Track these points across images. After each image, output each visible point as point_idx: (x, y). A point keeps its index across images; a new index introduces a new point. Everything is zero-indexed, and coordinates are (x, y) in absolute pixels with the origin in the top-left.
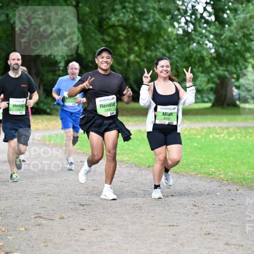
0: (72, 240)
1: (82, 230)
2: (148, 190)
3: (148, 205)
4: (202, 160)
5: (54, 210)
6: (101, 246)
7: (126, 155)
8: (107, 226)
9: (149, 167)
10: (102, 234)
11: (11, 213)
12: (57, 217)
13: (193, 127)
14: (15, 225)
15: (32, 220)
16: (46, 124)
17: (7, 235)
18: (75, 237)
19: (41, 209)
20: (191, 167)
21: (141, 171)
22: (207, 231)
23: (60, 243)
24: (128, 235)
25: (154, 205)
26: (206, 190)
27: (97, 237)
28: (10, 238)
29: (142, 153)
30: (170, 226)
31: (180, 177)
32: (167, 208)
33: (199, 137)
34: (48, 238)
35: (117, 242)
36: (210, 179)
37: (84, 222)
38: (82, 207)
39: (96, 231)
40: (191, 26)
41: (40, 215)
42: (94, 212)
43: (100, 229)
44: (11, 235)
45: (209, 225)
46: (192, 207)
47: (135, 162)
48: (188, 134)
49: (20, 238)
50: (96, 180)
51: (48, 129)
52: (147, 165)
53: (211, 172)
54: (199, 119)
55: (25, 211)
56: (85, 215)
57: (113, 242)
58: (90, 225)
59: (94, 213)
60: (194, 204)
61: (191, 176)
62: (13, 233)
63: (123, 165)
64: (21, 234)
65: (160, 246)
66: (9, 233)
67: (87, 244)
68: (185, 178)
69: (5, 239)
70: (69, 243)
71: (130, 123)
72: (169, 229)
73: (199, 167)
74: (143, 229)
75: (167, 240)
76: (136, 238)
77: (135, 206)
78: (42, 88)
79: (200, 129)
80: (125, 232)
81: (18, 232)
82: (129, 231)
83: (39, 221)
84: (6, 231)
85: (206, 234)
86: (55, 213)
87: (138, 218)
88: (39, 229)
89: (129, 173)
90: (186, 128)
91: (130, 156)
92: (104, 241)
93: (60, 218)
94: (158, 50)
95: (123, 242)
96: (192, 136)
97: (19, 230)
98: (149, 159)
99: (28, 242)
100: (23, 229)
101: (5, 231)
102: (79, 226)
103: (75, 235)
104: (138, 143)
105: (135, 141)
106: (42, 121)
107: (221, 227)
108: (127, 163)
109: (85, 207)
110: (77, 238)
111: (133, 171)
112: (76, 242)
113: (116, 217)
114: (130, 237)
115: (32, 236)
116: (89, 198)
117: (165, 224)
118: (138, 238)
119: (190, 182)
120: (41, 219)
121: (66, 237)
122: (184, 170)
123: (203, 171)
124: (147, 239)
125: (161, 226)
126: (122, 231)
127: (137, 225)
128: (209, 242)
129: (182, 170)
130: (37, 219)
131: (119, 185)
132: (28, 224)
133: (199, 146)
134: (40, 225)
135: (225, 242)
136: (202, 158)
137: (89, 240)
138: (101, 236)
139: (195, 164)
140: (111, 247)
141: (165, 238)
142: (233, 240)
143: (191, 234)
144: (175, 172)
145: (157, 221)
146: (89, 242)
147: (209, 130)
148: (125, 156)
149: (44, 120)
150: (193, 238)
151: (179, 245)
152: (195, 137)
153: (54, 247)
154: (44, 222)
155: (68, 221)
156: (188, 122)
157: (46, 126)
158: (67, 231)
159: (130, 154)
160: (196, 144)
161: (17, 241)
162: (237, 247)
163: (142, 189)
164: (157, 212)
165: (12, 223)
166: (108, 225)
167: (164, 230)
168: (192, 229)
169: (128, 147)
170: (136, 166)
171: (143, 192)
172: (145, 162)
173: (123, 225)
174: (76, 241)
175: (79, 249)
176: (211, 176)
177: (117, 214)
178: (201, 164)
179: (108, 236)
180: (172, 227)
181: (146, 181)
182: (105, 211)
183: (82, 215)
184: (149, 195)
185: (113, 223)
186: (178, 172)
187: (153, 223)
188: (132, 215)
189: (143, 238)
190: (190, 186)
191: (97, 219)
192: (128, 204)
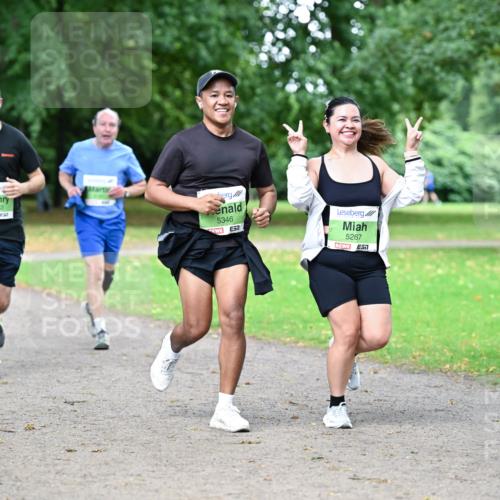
0: (49, 472)
1: (69, 451)
2: (200, 372)
3: (199, 402)
4: (306, 314)
5: (14, 412)
6: (107, 483)
7: (156, 303)
8: (119, 445)
10: (108, 459)
12: (20, 426)
13: (288, 249)
18: (56, 465)
20: (285, 327)
22: (316, 453)
23: (27, 478)
24: (161, 461)
26: (313, 371)
27: (100, 464)
30: (243, 442)
31: (262, 348)
35: (139, 475)
36: (322, 350)
37: (73, 435)
38: (70, 407)
39: (98, 454)
40: (286, 51)
42: (93, 416)
43: (105, 451)
45: (319, 440)
46: (287, 406)
47: (175, 317)
48: (278, 262)
53: (323, 338)
56: (75, 422)
57: (132, 475)
58: (85, 442)
59: (93, 418)
60: (290, 399)
61: (285, 344)
63: (151, 323)
65: (223, 482)
67: (79, 480)
68: (273, 349)
70: (43, 478)
72: (242, 450)
73: (301, 326)
74: (190, 450)
75: (238, 471)
76: (175, 466)
77: (175, 404)
80: (154, 456)
82: (163, 453)
85: (313, 459)
86: (16, 420)
87: (181, 429)
90: (275, 251)
91: (165, 306)
92: (114, 474)
93: (26, 430)
95: (152, 474)
96: (287, 267)
102: (63, 445)
103: (57, 462)
107: (343, 446)
108: (159, 320)
109: (75, 407)
110: (59, 468)
112: (58, 477)
113: (137, 427)
114: (165, 466)
116: (84, 388)
118: (179, 467)
119: (283, 356)
121: (38, 465)
122: (270, 333)
123: (308, 335)
124: (199, 468)
125: (225, 443)
126: (149, 454)
127: (178, 440)
128: (320, 475)
129: (266, 332)
135: (352, 475)
136: (306, 309)
137: (84, 472)
139: (292, 321)
140: (127, 484)
141: (234, 467)
142: (368, 470)
143: (285, 458)
144: (254, 337)
146: (85, 475)
148: (155, 306)
150: (290, 466)
151: (261, 479)
152: (293, 268)
153: (13, 485)
155: (43, 434)
156: (279, 239)
158: (40, 454)
159: (165, 301)
160: (294, 283)
162: (374, 483)
163: (190, 370)
166: (122, 441)
167: (231, 451)
168: (287, 450)
169: (160, 288)
171: (189, 377)
173: (149, 443)
174: (58, 473)
175: (63, 489)
176: (323, 346)
177: (138, 420)
178: (305, 322)
179: (122, 462)
180: (247, 446)
181: (196, 355)
182: (114, 415)
183: (68, 422)
184: (203, 381)
185: (132, 438)
186: (259, 335)
187: (210, 437)
188: (168, 421)
189: (191, 467)
190: (282, 366)
191: (99, 430)
192: (161, 401)
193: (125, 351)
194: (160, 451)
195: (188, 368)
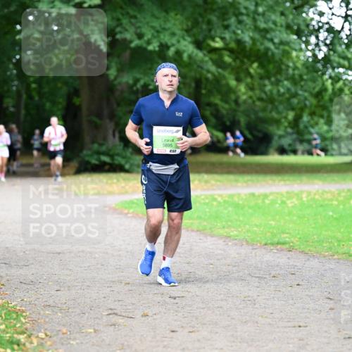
0: (158, 346)
1: (173, 331)
2: (264, 276)
3: (264, 297)
4: (339, 235)
5: (133, 304)
7: (234, 227)
8: (207, 327)
9: (266, 244)
10: (200, 337)
11: (74, 308)
12: (138, 314)
13: (327, 189)
14: (81, 325)
15: (104, 318)
16: (123, 185)
17: (70, 339)
18: (163, 341)
19: (116, 303)
20: (325, 245)
21: (256, 251)
22: (346, 334)
23: (143, 350)
24: (237, 339)
25: (273, 298)
27: (194, 341)
28: (74, 343)
29: (256, 226)
30: (294, 327)
31: (308, 259)
32: (291, 302)
33: (335, 203)
34: (126, 343)
35: (222, 349)
37: (175, 320)
38: (172, 300)
39: (193, 333)
40: (325, 49)
41: (115, 311)
42: (190, 307)
43: (198, 331)
44: (75, 339)
46: (325, 301)
47: (247, 237)
48: (320, 199)
49: (87, 343)
50: (193, 263)
51: (126, 192)
52: (263, 243)
54: (336, 178)
55: (95, 305)
56: (176, 311)
57: (217, 349)
58: (184, 325)
59: (189, 309)
60: (328, 296)
61: (325, 257)
62: (78, 336)
63: (230, 241)
64: (88, 337)
66: (72, 337)
68: (316, 260)
69: (67, 344)
70: (155, 350)
71: (239, 184)
72: (294, 331)
73: (336, 244)
74: (258, 331)
75: (291, 346)
76: (247, 343)
77: (246, 299)
78: (117, 135)
79: (336, 192)
80: (233, 336)
81: (84, 334)
82: (239, 334)
83: (114, 319)
84: (69, 333)
85: (345, 338)
86: (136, 309)
87: (251, 316)
88: (114, 331)
89: (238, 254)
90: (318, 191)
91: (240, 230)
92: (204, 348)
93: (142, 316)
94: (281, 84)
95: (231, 348)
96: (326, 202)
97: (86, 332)
98: (266, 234)
99: (98, 348)
100: (92, 330)
101: (66, 333)
102: (168, 327)
103: (164, 339)
104: (250, 211)
105: (246, 208)
106: (118, 181)
108: (236, 239)
109: (177, 300)
110: (165, 343)
111: (245, 250)
112: (164, 349)
113: (220, 315)
114: (240, 342)
115: (103, 340)
116: (182, 288)
117: (289, 324)
119: (324, 266)
120: (116, 317)
121: (151, 342)
123: (340, 251)
124: (264, 344)
125: (285, 327)
126: (229, 334)
127: (249, 324)
128: (350, 349)
129: (311, 248)
130: (111, 316)
131: (224, 270)
132: (98, 324)
133: (335, 216)
134: (114, 325)
136: (340, 232)
137: (183, 346)
138: (199, 341)
139: (330, 240)
141: (288, 343)
143: (325, 337)
144: (302, 252)
145: (277, 320)
146: (184, 349)
147: (349, 194)
148: (233, 229)
149: (121, 180)
150: (328, 343)
152: (330, 203)
154: (121, 321)
155: (154, 319)
156: (320, 183)
157: (123, 187)
158: (152, 333)
159: (240, 226)
160: (331, 213)
161: (83, 347)
163: (256, 276)
164: (277, 307)
165: (76, 322)
166: (209, 324)
167: (287, 333)
168: (326, 332)
169: (236, 217)
170: (247, 242)
171: (257, 279)
172: (261, 238)
173: (229, 326)
174: (164, 347)
177: (221, 310)
178: (339, 241)
179: (209, 340)
180: (298, 329)
181: (261, 264)
182: (204, 306)
183: (172, 311)
184: (266, 283)
185: (216, 322)
186: (306, 251)
187: (271, 322)
188: (242, 311)
189: (258, 343)
190: (323, 272)
191: (193, 316)
192: (237, 297)
193: (212, 262)
194: (236, 332)
195: (255, 274)
